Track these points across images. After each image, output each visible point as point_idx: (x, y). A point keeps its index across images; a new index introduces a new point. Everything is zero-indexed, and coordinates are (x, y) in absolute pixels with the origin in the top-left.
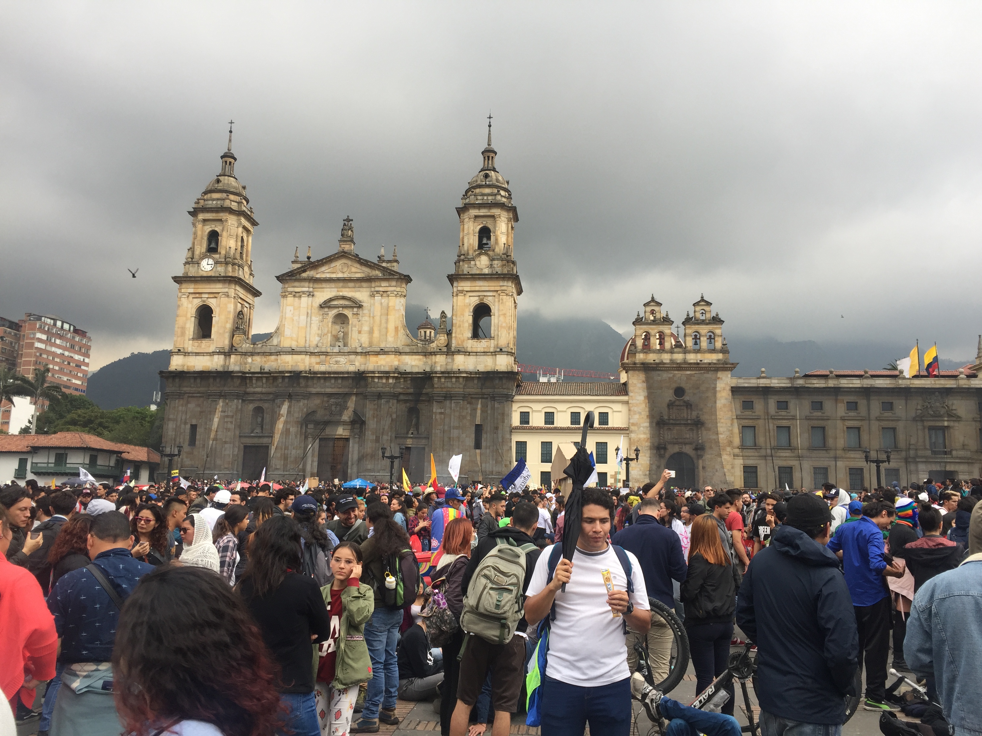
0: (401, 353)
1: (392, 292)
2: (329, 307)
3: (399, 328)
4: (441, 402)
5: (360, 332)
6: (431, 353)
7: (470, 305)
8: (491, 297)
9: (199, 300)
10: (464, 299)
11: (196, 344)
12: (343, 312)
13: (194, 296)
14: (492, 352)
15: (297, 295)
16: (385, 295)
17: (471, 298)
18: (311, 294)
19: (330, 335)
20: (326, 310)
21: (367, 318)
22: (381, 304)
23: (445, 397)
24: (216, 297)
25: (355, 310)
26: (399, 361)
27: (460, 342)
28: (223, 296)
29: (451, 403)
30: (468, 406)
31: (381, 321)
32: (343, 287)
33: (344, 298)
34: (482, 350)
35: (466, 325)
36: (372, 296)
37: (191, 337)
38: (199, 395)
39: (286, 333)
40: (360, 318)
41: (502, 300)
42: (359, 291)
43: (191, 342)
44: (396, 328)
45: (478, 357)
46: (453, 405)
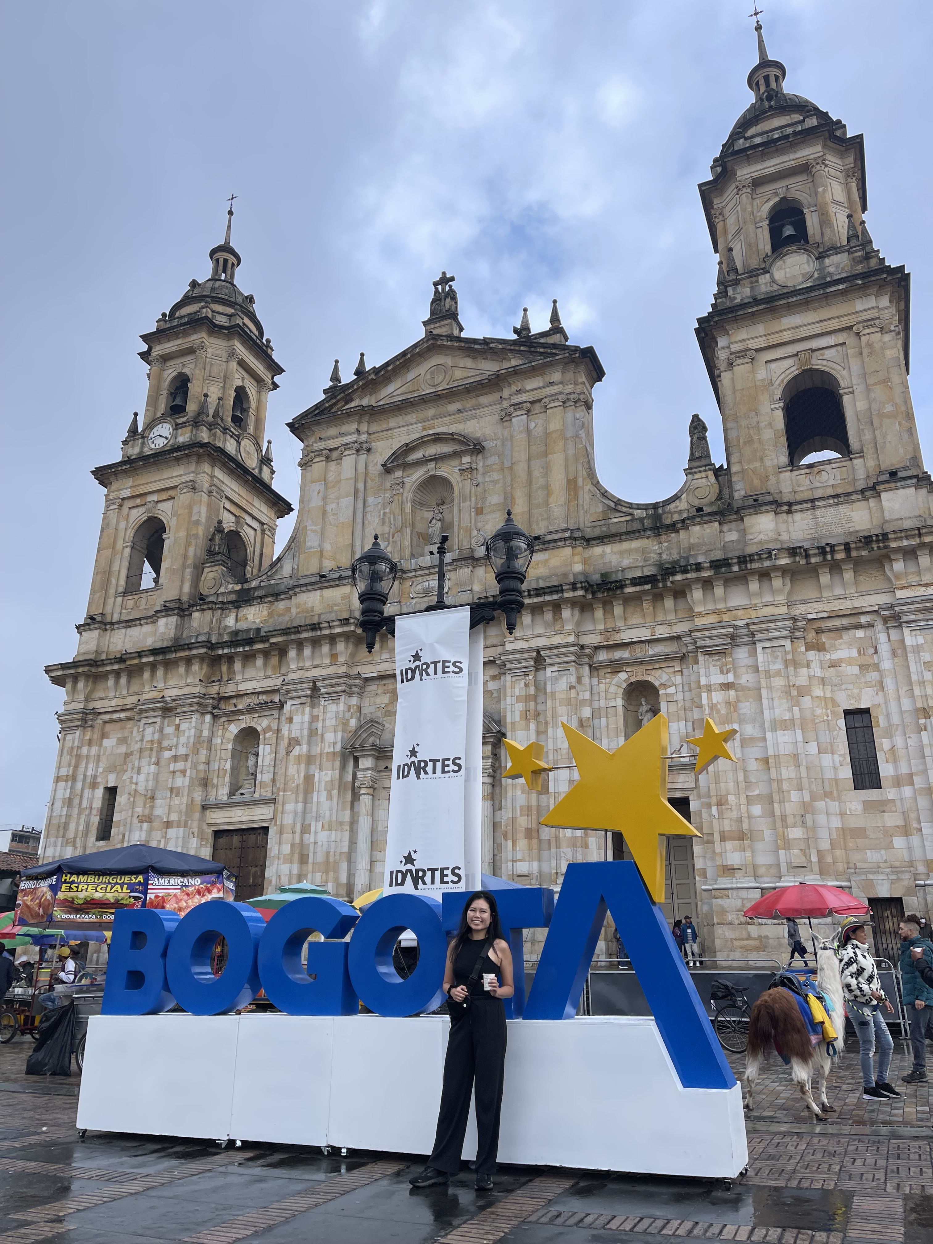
0: (588, 541)
1: (553, 397)
2: (406, 466)
3: (580, 482)
4: (722, 653)
5: (480, 511)
6: (673, 525)
7: (771, 383)
8: (833, 350)
9: (142, 510)
10: (753, 372)
11: (130, 603)
12: (438, 473)
13: (131, 503)
14: (862, 491)
15: (335, 454)
16: (537, 408)
17: (773, 365)
18: (365, 445)
19: (408, 531)
20: (398, 474)
21: (495, 476)
22: (529, 432)
23: (733, 637)
24: (172, 498)
25: (466, 459)
26: (585, 562)
27: (756, 482)
28: (185, 491)
29: (754, 654)
30: (812, 655)
31: (530, 473)
32: (434, 418)
33: (438, 438)
34: (830, 492)
35: (768, 434)
36: (506, 418)
37: (121, 589)
38: (123, 715)
39: (309, 544)
40: (480, 479)
41: (869, 345)
42: (474, 417)
43: (120, 599)
44: (572, 485)
45: (818, 512)
46: (760, 658)
